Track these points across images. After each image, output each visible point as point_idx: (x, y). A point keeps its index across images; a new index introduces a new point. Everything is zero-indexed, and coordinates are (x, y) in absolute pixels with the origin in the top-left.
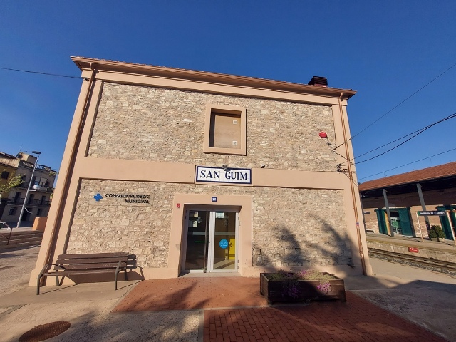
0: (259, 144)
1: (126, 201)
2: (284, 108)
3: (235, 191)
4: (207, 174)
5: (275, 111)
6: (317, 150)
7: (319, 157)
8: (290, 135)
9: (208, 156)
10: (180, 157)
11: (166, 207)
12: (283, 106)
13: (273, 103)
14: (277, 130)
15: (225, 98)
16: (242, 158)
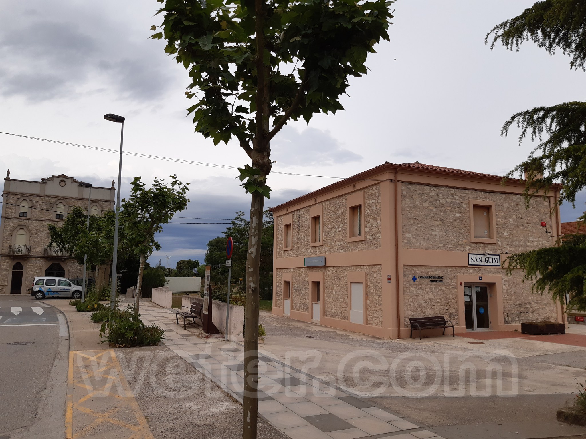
0: (503, 234)
1: (431, 281)
2: (519, 201)
3: (491, 271)
4: (474, 259)
5: (512, 204)
6: (539, 237)
7: (541, 243)
8: (523, 225)
9: (473, 245)
10: (457, 246)
11: (453, 285)
13: (511, 197)
14: (514, 221)
15: (480, 193)
16: (494, 246)
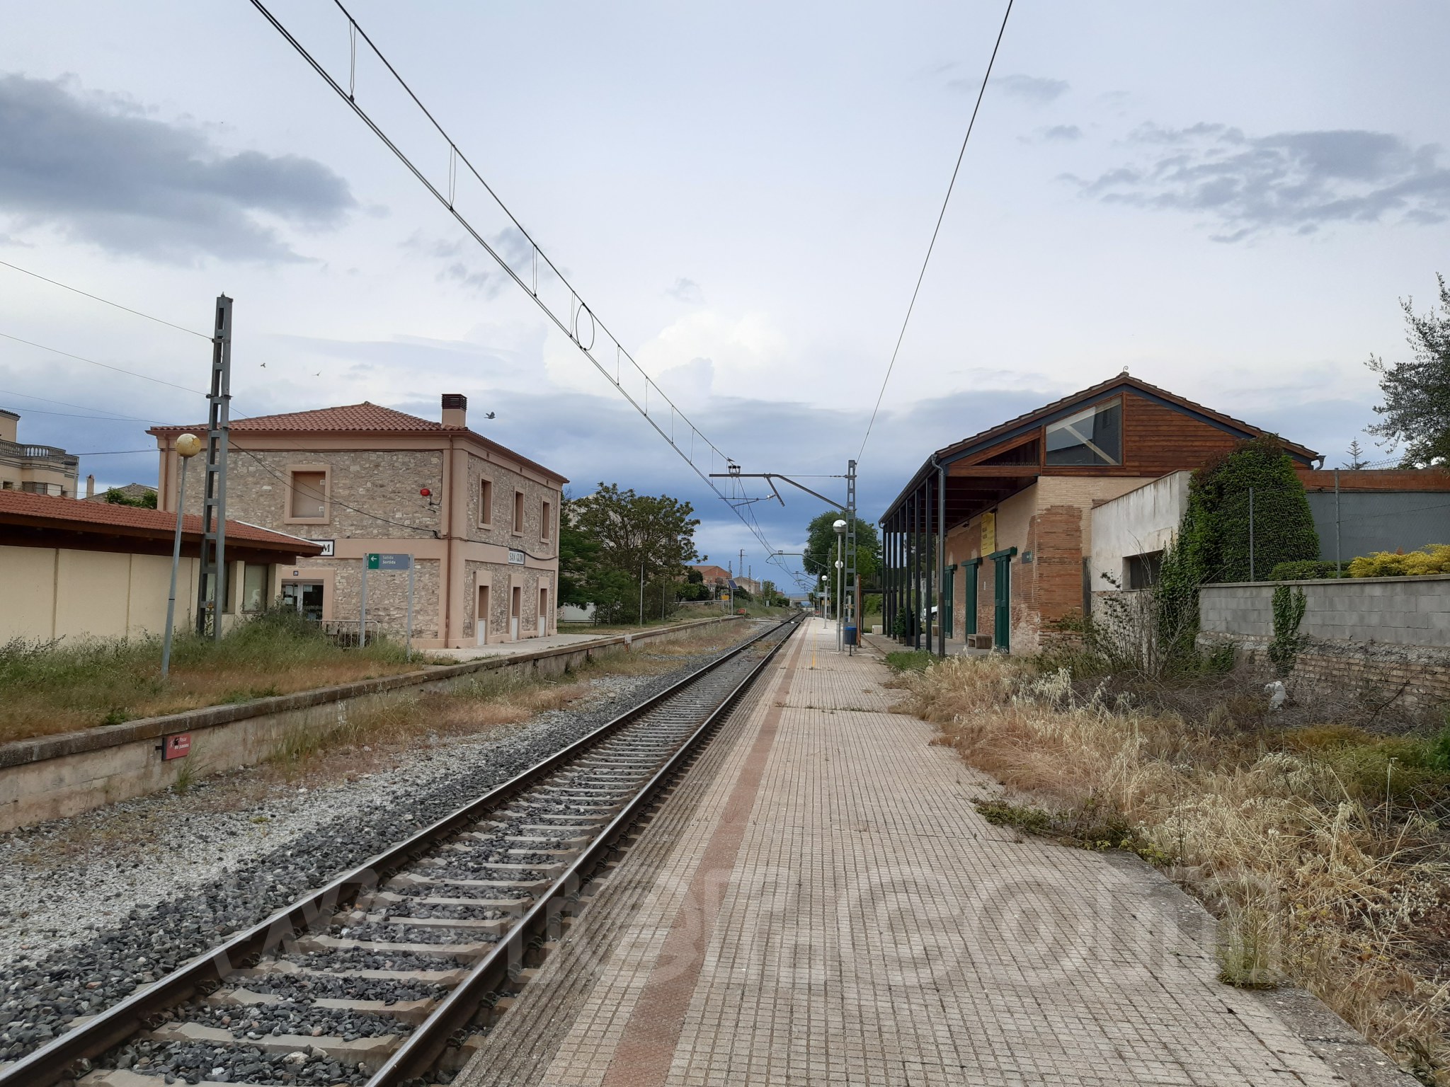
0: (345, 510)
2: (380, 461)
3: (317, 564)
5: (367, 466)
6: (416, 512)
7: (417, 521)
8: (383, 496)
12: (378, 457)
13: (366, 455)
14: (368, 490)
15: (308, 454)
16: (325, 528)
